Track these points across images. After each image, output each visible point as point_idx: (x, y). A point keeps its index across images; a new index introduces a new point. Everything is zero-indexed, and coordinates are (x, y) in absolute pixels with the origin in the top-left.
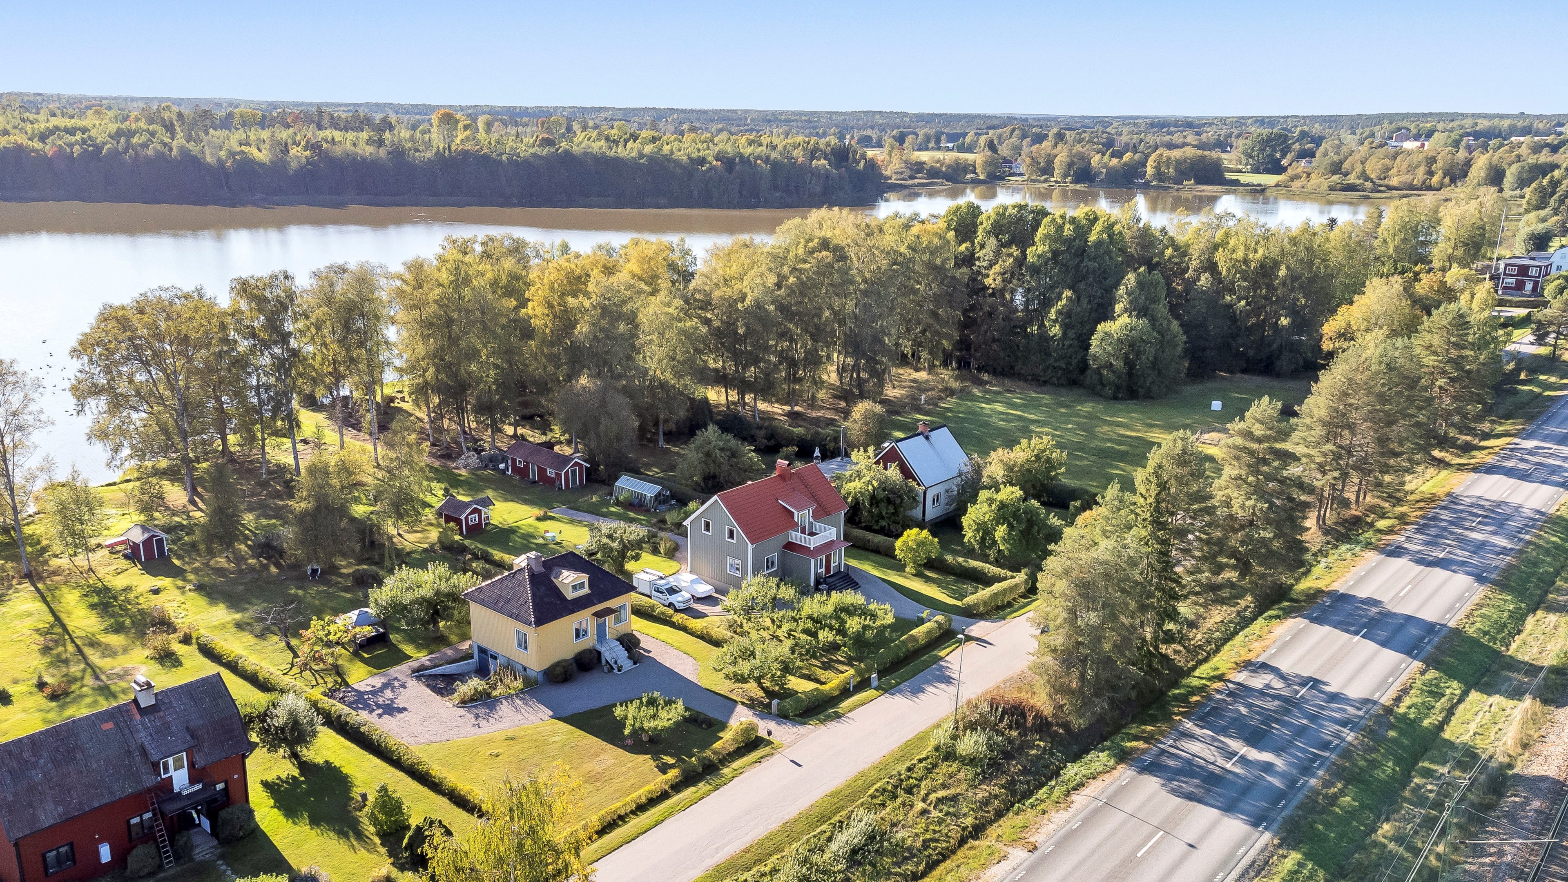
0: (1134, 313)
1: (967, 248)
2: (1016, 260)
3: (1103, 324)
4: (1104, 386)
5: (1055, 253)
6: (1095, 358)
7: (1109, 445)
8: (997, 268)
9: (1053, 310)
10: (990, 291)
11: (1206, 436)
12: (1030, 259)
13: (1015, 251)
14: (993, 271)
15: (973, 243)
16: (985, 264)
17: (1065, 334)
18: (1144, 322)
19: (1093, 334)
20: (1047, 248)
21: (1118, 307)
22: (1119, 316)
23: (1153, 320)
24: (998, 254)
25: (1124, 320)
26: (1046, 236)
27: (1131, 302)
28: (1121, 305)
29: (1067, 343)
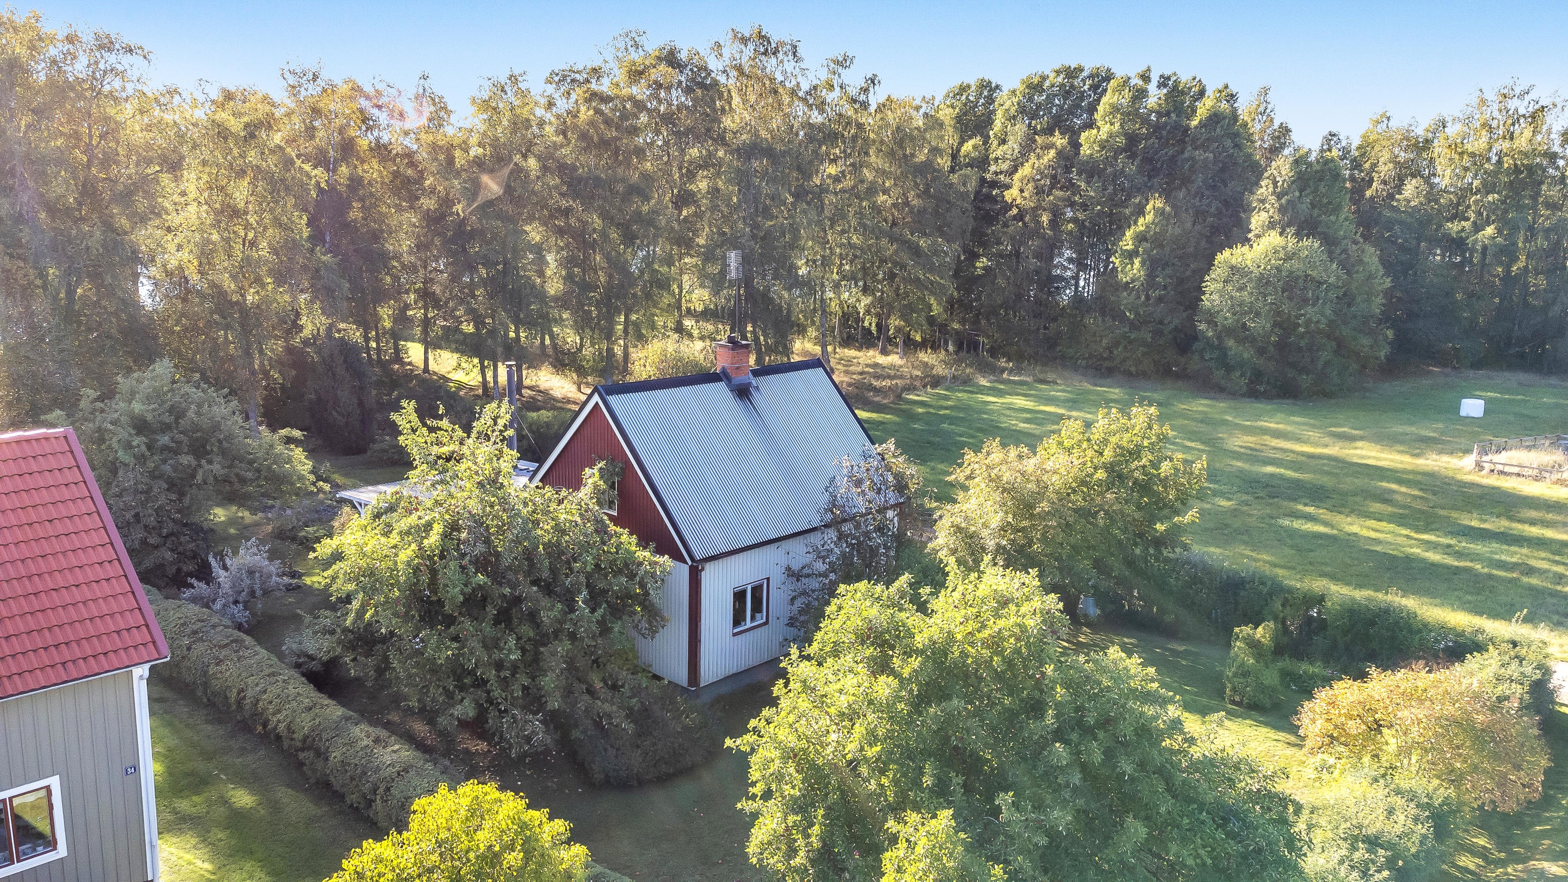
0: (1291, 230)
1: (975, 147)
2: (1059, 153)
3: (1227, 253)
4: (1229, 369)
5: (1132, 139)
6: (1211, 318)
7: (1270, 469)
8: (1026, 170)
9: (1129, 234)
10: (1015, 211)
11: (1503, 457)
12: (1085, 150)
13: (1059, 140)
14: (1017, 176)
15: (986, 139)
16: (1005, 166)
17: (1151, 276)
18: (1311, 244)
19: (1207, 271)
20: (1117, 126)
21: (1257, 220)
22: (1258, 236)
23: (1329, 241)
24: (1028, 147)
25: (1273, 239)
26: (1115, 109)
27: (1282, 210)
28: (1264, 215)
29: (1155, 294)
